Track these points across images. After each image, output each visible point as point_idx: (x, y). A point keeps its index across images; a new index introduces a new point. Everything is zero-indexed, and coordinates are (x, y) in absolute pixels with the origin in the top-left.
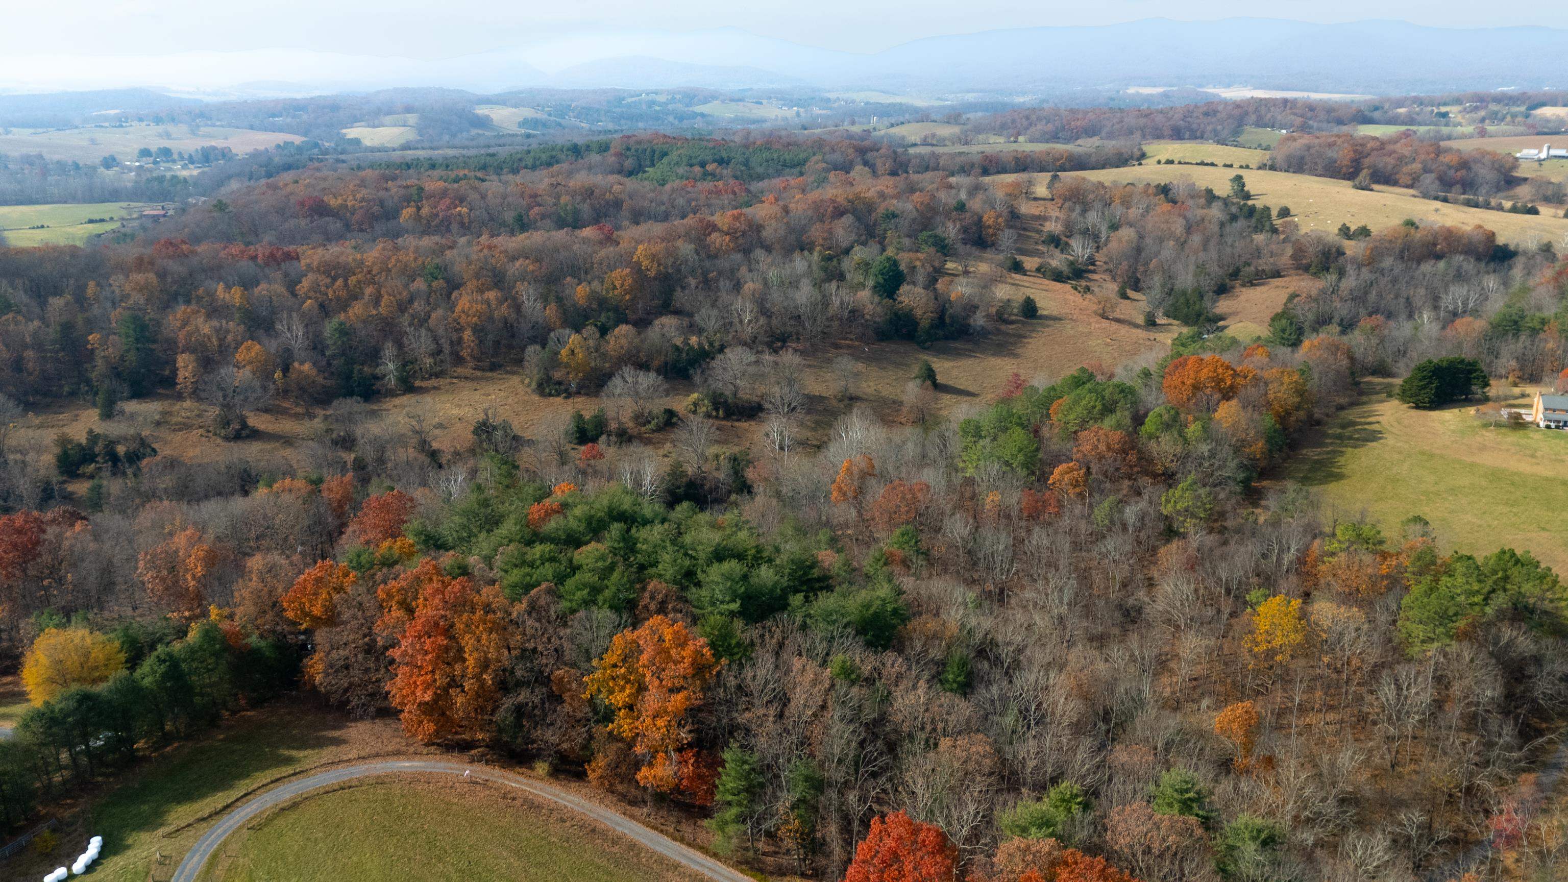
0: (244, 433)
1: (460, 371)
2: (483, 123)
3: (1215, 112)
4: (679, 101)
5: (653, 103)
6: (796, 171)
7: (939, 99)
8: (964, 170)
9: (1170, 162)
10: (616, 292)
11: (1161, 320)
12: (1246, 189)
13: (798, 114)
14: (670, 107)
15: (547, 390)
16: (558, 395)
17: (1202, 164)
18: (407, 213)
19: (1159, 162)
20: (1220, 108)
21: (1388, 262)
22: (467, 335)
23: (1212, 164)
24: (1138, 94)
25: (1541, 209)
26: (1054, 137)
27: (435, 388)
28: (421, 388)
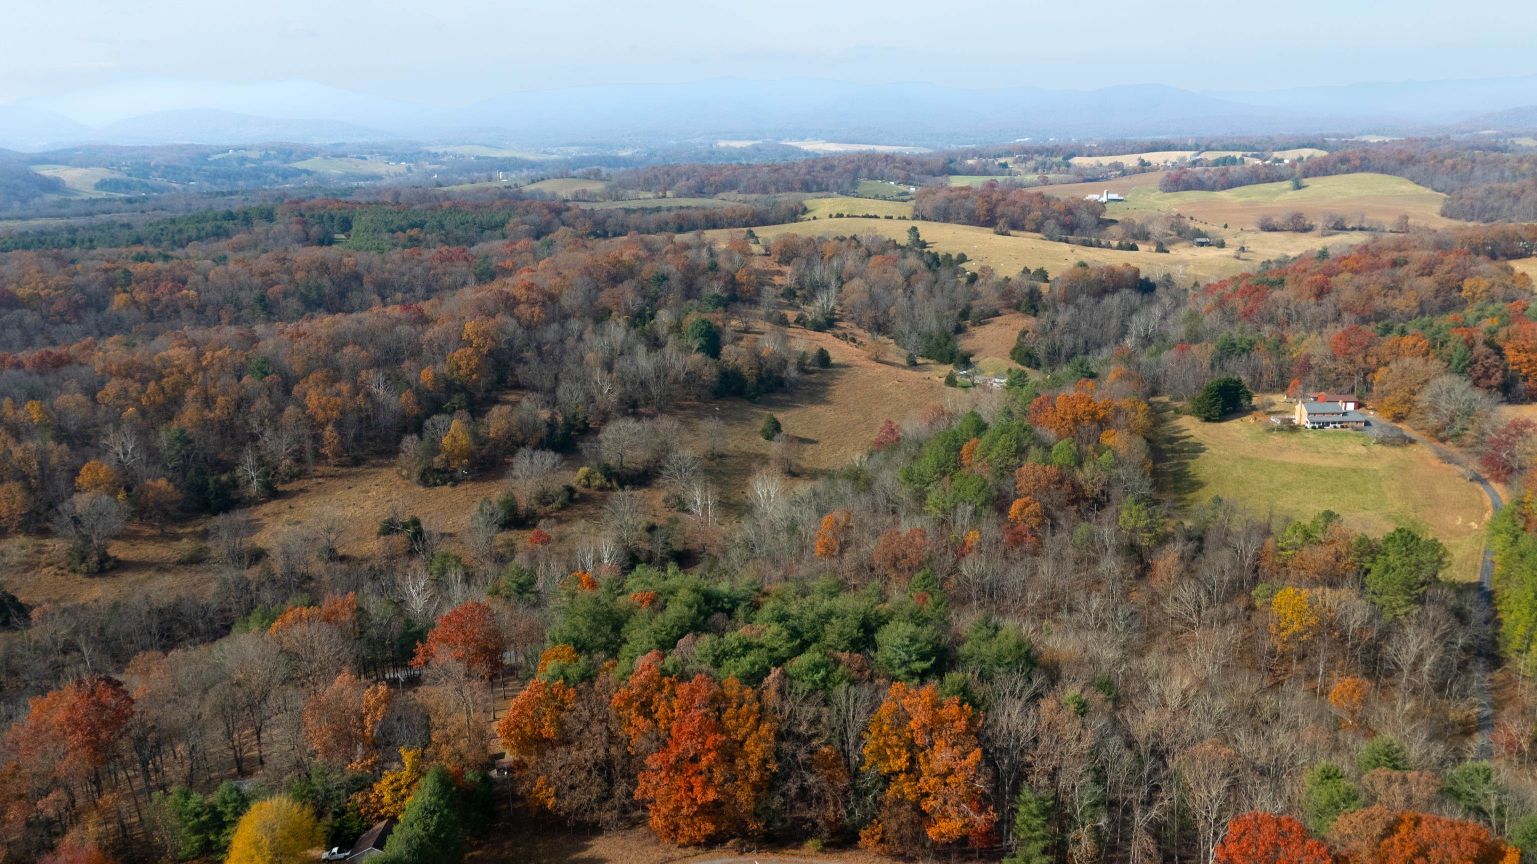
0: (107, 565)
1: (321, 469)
2: (52, 185)
3: (833, 167)
4: (275, 157)
5: (244, 160)
6: (498, 233)
7: (545, 152)
8: (661, 228)
9: (840, 216)
10: (461, 373)
11: (920, 361)
12: (921, 239)
13: (409, 170)
14: (265, 163)
15: (431, 480)
16: (445, 484)
17: (867, 216)
18: (119, 300)
19: (831, 216)
20: (836, 163)
21: (1082, 299)
22: (329, 432)
23: (876, 217)
24: (728, 147)
25: (1139, 246)
26: (699, 191)
27: (301, 490)
28: (285, 492)
